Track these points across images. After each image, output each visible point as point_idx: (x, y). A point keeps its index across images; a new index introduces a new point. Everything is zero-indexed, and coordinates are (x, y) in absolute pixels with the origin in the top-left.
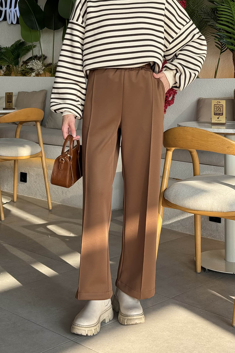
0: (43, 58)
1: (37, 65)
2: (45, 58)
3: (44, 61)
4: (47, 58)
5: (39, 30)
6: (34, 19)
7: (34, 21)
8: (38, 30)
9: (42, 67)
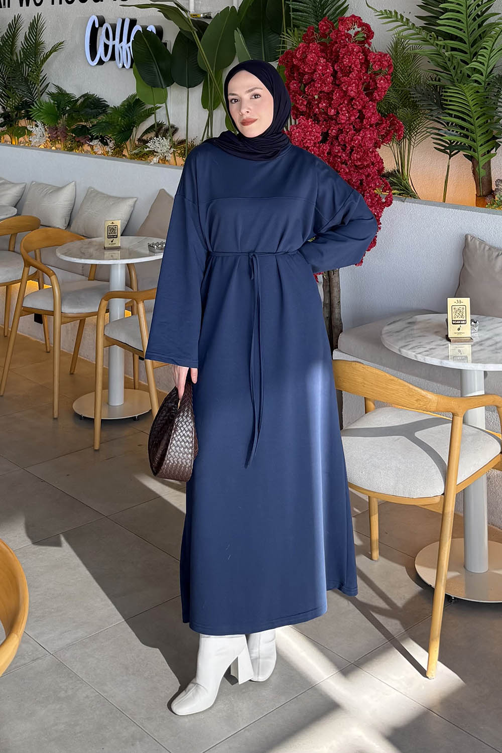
0: (171, 130)
1: (161, 145)
2: (175, 130)
3: (173, 135)
4: (179, 130)
5: (164, 87)
6: (156, 69)
7: (157, 72)
8: (162, 87)
9: (169, 147)
